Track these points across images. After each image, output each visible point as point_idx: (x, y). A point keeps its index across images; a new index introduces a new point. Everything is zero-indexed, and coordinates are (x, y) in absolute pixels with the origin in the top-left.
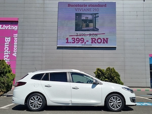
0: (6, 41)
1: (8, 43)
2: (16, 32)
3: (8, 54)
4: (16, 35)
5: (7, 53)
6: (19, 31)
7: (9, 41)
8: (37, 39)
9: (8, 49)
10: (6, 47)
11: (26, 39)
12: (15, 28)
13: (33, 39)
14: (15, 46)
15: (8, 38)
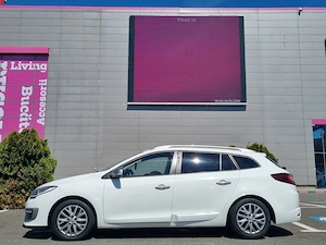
0: (23, 94)
1: (28, 98)
2: (44, 76)
3: (29, 121)
4: (43, 82)
5: (26, 119)
6: (51, 74)
7: (30, 94)
8: (86, 90)
9: (27, 110)
10: (24, 105)
11: (64, 90)
12: (42, 67)
13: (78, 90)
14: (42, 105)
15: (27, 89)
